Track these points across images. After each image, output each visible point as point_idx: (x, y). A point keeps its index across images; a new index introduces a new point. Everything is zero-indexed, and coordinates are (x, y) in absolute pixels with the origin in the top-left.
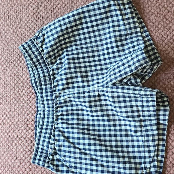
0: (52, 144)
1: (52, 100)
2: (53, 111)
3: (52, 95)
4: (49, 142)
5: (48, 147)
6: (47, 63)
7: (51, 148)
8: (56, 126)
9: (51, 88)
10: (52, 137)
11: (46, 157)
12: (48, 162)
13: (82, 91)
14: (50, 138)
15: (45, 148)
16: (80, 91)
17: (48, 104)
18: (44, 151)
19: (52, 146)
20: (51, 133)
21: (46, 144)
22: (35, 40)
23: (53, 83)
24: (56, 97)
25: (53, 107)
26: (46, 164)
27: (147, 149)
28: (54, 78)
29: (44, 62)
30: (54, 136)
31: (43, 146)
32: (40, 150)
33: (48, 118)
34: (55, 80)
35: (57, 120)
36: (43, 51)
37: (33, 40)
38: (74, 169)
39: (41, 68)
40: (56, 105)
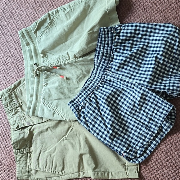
0: (86, 100)
1: (103, 75)
2: (99, 82)
3: (104, 72)
4: (85, 98)
5: (83, 101)
6: (112, 49)
7: (84, 102)
8: (95, 92)
9: (106, 66)
10: (89, 97)
11: (77, 106)
12: (77, 110)
13: (124, 79)
14: (87, 96)
15: (80, 101)
16: (123, 79)
17: (99, 76)
18: (79, 102)
19: (85, 102)
20: (89, 94)
21: (83, 98)
22: (114, 30)
23: (109, 64)
24: (106, 74)
25: (101, 79)
26: (75, 110)
27: (143, 138)
28: (112, 61)
29: (111, 47)
30: (90, 96)
31: (81, 98)
32: (77, 100)
33: (93, 84)
34: (112, 63)
35: (98, 88)
36: (115, 39)
37: (112, 29)
38: (89, 124)
39: (107, 49)
40: (103, 79)
